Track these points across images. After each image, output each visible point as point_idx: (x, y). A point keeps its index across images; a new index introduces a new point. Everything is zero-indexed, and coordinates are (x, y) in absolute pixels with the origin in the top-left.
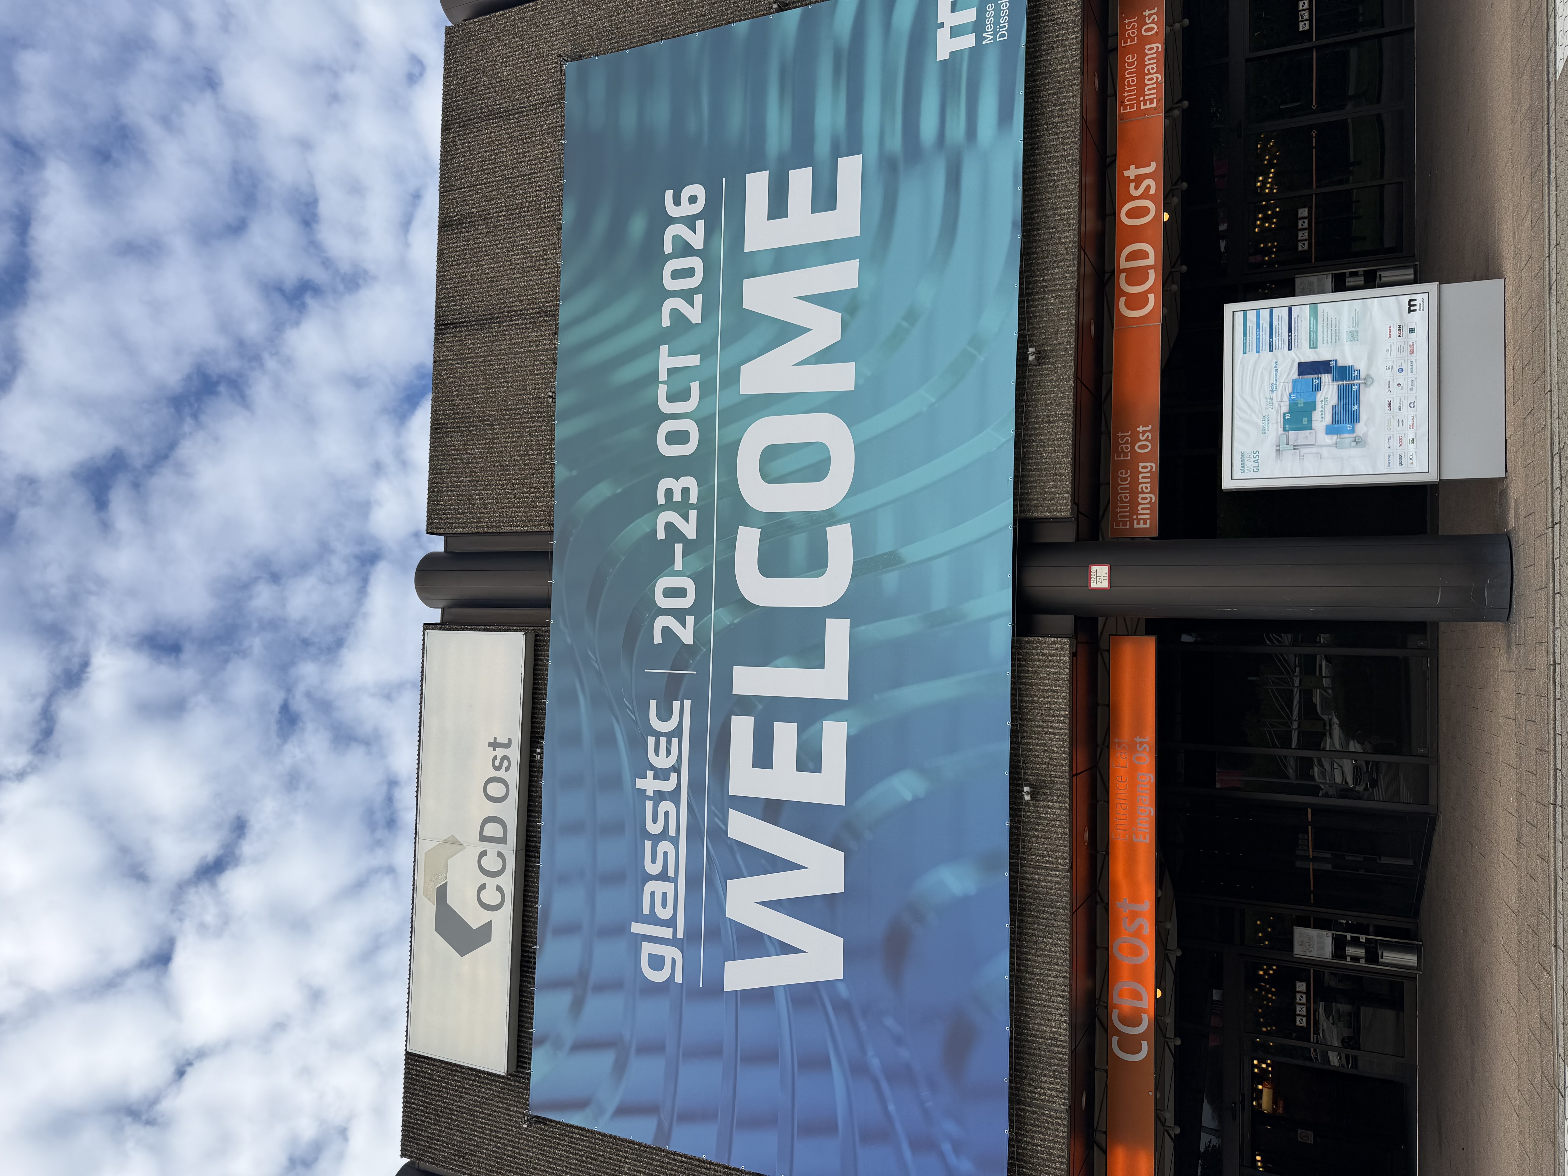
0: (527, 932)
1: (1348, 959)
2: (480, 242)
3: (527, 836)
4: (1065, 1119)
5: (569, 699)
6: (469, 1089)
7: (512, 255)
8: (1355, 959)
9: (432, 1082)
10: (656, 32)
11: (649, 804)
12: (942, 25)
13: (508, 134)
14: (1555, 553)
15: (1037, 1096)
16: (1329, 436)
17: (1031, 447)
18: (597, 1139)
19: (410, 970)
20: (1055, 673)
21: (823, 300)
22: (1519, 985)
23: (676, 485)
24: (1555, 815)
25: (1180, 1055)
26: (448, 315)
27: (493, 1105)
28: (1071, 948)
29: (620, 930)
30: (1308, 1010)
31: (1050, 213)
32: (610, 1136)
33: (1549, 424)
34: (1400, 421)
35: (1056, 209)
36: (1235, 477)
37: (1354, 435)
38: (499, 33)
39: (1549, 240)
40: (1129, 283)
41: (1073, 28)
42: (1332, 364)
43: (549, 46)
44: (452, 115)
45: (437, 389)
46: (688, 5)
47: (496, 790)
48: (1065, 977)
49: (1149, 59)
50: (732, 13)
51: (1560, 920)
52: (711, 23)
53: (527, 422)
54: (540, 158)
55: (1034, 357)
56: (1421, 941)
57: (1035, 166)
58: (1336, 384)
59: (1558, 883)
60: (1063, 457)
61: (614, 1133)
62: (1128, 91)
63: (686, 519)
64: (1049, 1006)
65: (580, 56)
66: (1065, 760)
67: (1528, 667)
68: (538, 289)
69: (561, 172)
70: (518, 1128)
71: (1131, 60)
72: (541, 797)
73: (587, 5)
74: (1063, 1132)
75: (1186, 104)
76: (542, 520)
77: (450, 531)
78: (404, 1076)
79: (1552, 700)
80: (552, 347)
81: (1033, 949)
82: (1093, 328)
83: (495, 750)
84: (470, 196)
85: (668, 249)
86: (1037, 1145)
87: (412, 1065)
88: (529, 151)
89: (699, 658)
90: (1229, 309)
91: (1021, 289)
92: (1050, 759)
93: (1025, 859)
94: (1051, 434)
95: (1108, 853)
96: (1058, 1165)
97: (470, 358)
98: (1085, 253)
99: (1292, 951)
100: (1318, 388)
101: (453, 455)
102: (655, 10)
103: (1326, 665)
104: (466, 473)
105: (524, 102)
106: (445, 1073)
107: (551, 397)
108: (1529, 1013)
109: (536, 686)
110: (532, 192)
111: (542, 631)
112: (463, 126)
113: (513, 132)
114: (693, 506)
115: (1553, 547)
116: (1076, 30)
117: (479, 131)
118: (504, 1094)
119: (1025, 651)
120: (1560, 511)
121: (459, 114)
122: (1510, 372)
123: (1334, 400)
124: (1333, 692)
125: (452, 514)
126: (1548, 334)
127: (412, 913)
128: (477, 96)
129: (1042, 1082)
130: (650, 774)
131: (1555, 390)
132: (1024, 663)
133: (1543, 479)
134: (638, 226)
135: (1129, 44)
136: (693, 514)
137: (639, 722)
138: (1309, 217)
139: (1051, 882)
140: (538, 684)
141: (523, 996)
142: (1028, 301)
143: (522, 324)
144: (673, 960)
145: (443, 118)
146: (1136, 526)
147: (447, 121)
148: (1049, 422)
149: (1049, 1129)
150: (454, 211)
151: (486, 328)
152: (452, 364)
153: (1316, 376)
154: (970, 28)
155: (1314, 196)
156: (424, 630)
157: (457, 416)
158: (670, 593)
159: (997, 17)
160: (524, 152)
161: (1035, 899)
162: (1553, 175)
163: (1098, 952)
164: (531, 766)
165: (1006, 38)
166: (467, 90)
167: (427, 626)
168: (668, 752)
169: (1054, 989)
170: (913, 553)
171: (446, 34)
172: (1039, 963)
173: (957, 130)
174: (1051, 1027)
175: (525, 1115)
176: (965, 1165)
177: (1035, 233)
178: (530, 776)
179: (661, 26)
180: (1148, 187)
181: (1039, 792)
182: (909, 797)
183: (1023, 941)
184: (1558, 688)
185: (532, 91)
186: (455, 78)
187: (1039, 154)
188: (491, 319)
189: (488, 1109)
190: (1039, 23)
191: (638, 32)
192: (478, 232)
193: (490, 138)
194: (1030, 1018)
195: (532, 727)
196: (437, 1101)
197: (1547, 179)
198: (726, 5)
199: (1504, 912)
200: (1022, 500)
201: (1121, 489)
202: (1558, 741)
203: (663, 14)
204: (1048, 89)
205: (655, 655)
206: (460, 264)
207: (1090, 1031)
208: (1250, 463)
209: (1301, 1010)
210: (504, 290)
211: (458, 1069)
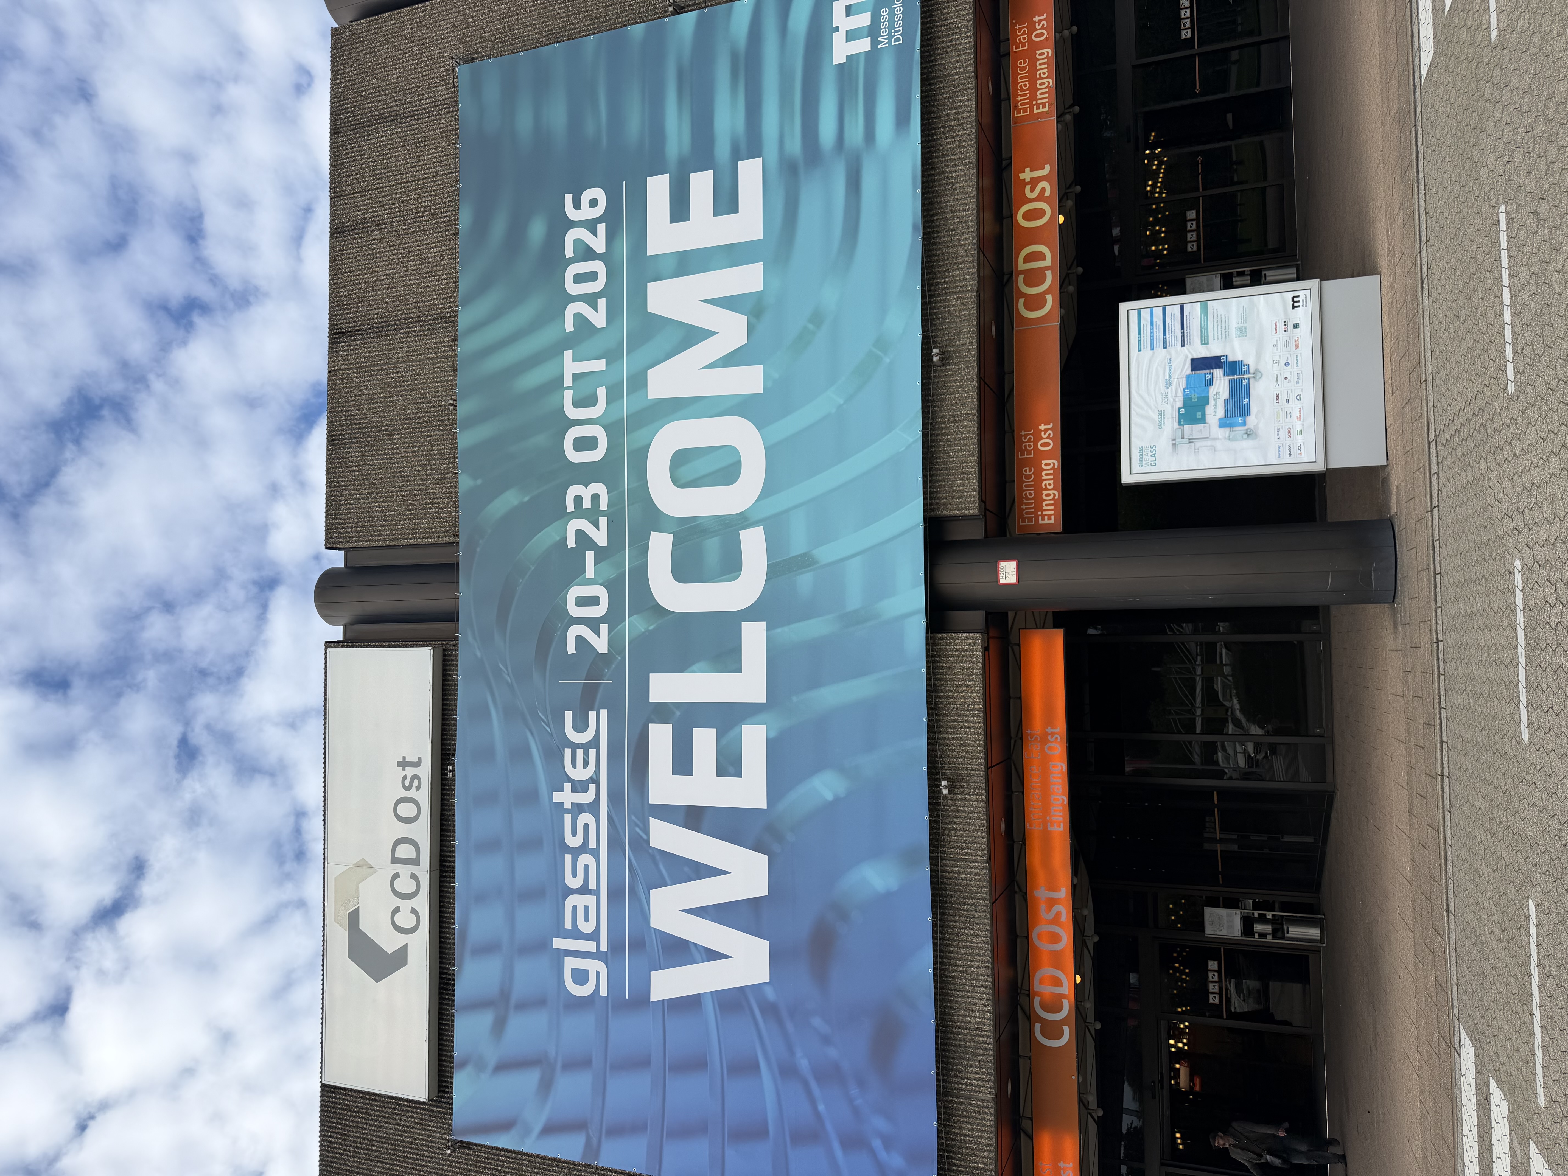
0: (444, 953)
1: (1256, 936)
2: (374, 249)
3: (441, 856)
4: (991, 1107)
5: (482, 713)
6: (388, 1118)
7: (407, 261)
8: (1263, 935)
9: (349, 1113)
10: (550, 34)
11: (568, 817)
12: (837, 29)
13: (400, 138)
14: (1435, 535)
15: (964, 1087)
16: (1223, 429)
17: (939, 446)
18: (524, 1160)
19: (323, 999)
20: (968, 668)
21: (728, 303)
22: (1415, 951)
23: (585, 492)
24: (1442, 786)
25: (1100, 1038)
26: (342, 323)
27: (415, 1133)
28: (992, 938)
29: (542, 946)
30: (1220, 989)
31: (949, 215)
32: (538, 1156)
33: (1425, 413)
34: (1288, 413)
35: (955, 211)
36: (1133, 472)
37: (1246, 428)
38: (388, 35)
39: (1420, 236)
40: (1028, 284)
41: (966, 32)
42: (1223, 359)
43: (440, 49)
44: (341, 119)
45: (332, 399)
46: (583, 8)
47: (407, 810)
48: (987, 967)
49: (1040, 64)
50: (627, 16)
51: (1451, 886)
52: (606, 26)
53: (428, 431)
54: (434, 163)
55: (938, 357)
56: (1324, 915)
57: (933, 169)
58: (1227, 378)
59: (1448, 850)
60: (969, 455)
61: (541, 1153)
62: (1021, 96)
63: (597, 526)
64: (972, 997)
65: (473, 59)
66: (980, 753)
67: (1413, 645)
68: (436, 295)
69: (457, 176)
70: (442, 1154)
71: (1023, 65)
72: (454, 815)
73: (478, 6)
74: (990, 1120)
75: (1077, 109)
76: (447, 531)
77: (350, 545)
78: (319, 1109)
79: (1436, 676)
80: (451, 354)
81: (955, 941)
82: (993, 329)
83: (404, 769)
84: (363, 201)
85: (569, 253)
86: (965, 1136)
87: (328, 1097)
88: (422, 155)
89: (614, 666)
90: (1124, 307)
91: (923, 291)
92: (967, 752)
93: (945, 852)
94: (957, 434)
95: (1024, 843)
96: (986, 1154)
97: (367, 367)
98: (984, 255)
99: (1203, 931)
100: (1210, 383)
101: (351, 467)
102: (548, 12)
103: (1226, 654)
104: (365, 485)
105: (416, 105)
106: (363, 1103)
107: (452, 405)
108: (1425, 977)
109: (445, 702)
110: (427, 197)
111: (450, 645)
112: (353, 130)
113: (405, 136)
114: (603, 514)
115: (1433, 530)
116: (969, 34)
117: (369, 135)
118: (425, 1120)
119: (939, 647)
120: (1438, 495)
121: (348, 118)
122: (1388, 365)
123: (1225, 394)
124: (1233, 679)
125: (352, 528)
126: (1422, 326)
127: (324, 940)
128: (366, 99)
129: (968, 1072)
130: (568, 786)
131: (1430, 379)
132: (938, 659)
133: (1421, 465)
134: (537, 230)
135: (1020, 49)
136: (603, 521)
137: (554, 735)
138: (1197, 219)
139: (970, 873)
140: (448, 699)
141: (443, 1019)
142: (930, 302)
143: (420, 331)
144: (598, 974)
145: (331, 121)
146: (1041, 522)
147: (336, 124)
148: (955, 422)
149: (977, 1118)
150: (346, 217)
151: (382, 336)
152: (348, 374)
153: (1208, 371)
154: (866, 32)
155: (1201, 198)
156: (326, 648)
157: (354, 426)
158: (582, 602)
159: (892, 21)
160: (418, 157)
161: (955, 891)
162: (1421, 175)
163: (1018, 941)
164: (442, 785)
165: (901, 42)
166: (356, 93)
167: (329, 644)
168: (586, 764)
169: (977, 979)
170: (826, 554)
171: (332, 35)
172: (962, 954)
173: (855, 133)
174: (976, 1017)
175: (448, 1141)
176: (895, 1161)
177: (935, 235)
178: (442, 794)
179: (555, 29)
180: (1043, 189)
181: (956, 785)
182: (829, 796)
183: (945, 934)
184: (1441, 664)
185: (423, 94)
186: (343, 81)
187: (937, 157)
188: (387, 326)
189: (410, 1137)
190: (932, 28)
191: (532, 35)
192: (372, 238)
193: (382, 142)
194: (955, 1009)
195: (443, 744)
196: (355, 1133)
197: (1416, 179)
198: (620, 8)
199: (1399, 882)
200: (931, 498)
201: (1026, 486)
202: (1444, 715)
203: (557, 16)
204: (943, 93)
205: (569, 666)
206: (353, 271)
207: (1013, 1019)
208: (1148, 458)
209: (1213, 988)
210: (400, 296)
211: (377, 1098)
